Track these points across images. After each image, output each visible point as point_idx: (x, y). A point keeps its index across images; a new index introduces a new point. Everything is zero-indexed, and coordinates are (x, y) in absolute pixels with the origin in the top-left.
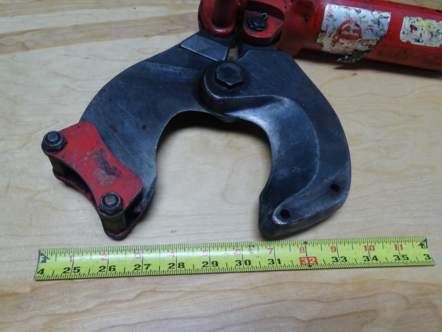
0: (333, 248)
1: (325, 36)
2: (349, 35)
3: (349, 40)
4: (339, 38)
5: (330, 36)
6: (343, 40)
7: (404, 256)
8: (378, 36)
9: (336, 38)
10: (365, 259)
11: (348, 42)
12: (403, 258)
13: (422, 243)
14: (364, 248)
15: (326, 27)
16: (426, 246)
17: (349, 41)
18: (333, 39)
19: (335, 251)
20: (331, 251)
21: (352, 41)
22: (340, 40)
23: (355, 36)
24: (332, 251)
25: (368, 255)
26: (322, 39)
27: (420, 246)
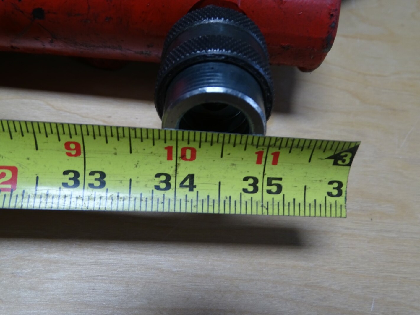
0: (73, 146)
7: (274, 182)
10: (157, 184)
12: (266, 188)
13: (341, 153)
14: (166, 152)
16: (347, 162)
19: (78, 154)
20: (64, 154)
24: (69, 155)
25: (171, 172)
27: (332, 161)
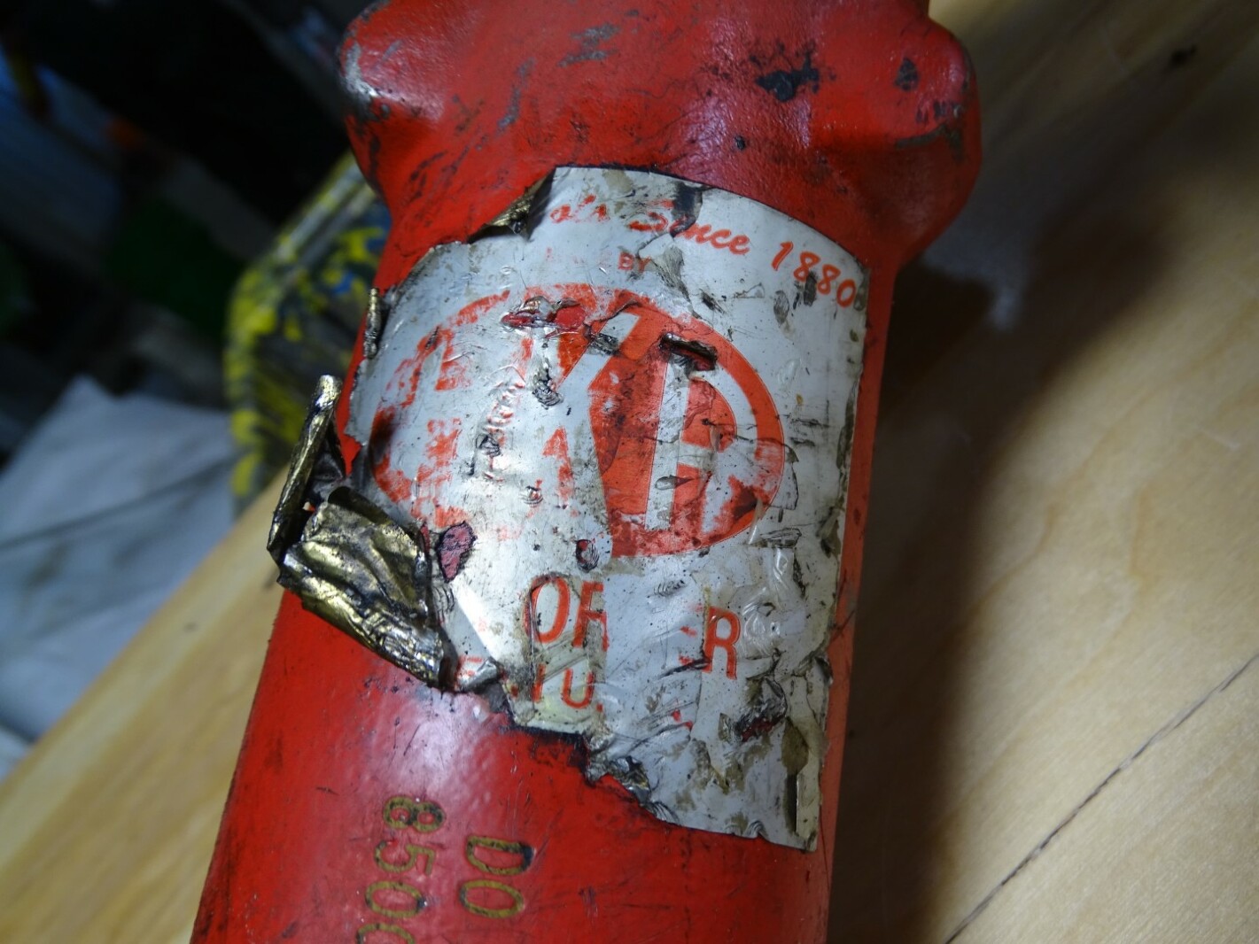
1: (636, 226)
2: (646, 435)
3: (589, 442)
4: (616, 351)
5: (635, 264)
6: (600, 384)
8: (644, 733)
9: (623, 325)
11: (571, 441)
15: (726, 234)
17: (583, 445)
18: (606, 300)
21: (588, 476)
22: (593, 363)
23: (637, 502)
26: (602, 211)
